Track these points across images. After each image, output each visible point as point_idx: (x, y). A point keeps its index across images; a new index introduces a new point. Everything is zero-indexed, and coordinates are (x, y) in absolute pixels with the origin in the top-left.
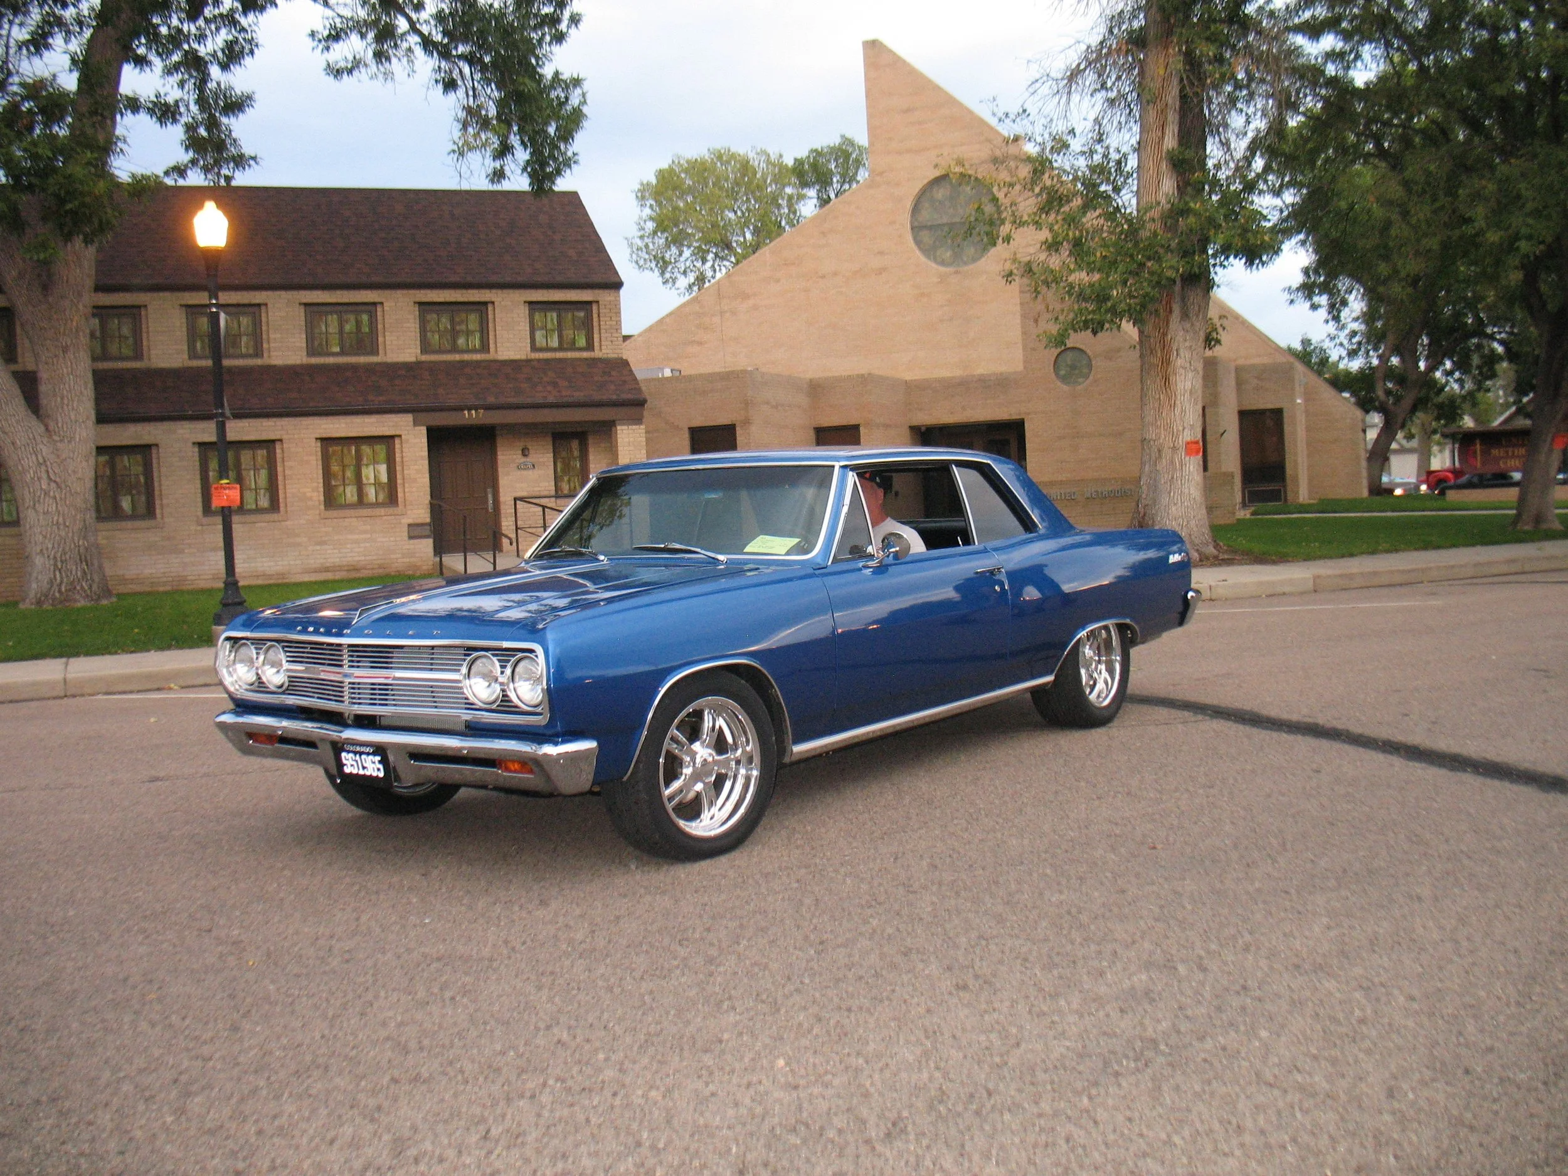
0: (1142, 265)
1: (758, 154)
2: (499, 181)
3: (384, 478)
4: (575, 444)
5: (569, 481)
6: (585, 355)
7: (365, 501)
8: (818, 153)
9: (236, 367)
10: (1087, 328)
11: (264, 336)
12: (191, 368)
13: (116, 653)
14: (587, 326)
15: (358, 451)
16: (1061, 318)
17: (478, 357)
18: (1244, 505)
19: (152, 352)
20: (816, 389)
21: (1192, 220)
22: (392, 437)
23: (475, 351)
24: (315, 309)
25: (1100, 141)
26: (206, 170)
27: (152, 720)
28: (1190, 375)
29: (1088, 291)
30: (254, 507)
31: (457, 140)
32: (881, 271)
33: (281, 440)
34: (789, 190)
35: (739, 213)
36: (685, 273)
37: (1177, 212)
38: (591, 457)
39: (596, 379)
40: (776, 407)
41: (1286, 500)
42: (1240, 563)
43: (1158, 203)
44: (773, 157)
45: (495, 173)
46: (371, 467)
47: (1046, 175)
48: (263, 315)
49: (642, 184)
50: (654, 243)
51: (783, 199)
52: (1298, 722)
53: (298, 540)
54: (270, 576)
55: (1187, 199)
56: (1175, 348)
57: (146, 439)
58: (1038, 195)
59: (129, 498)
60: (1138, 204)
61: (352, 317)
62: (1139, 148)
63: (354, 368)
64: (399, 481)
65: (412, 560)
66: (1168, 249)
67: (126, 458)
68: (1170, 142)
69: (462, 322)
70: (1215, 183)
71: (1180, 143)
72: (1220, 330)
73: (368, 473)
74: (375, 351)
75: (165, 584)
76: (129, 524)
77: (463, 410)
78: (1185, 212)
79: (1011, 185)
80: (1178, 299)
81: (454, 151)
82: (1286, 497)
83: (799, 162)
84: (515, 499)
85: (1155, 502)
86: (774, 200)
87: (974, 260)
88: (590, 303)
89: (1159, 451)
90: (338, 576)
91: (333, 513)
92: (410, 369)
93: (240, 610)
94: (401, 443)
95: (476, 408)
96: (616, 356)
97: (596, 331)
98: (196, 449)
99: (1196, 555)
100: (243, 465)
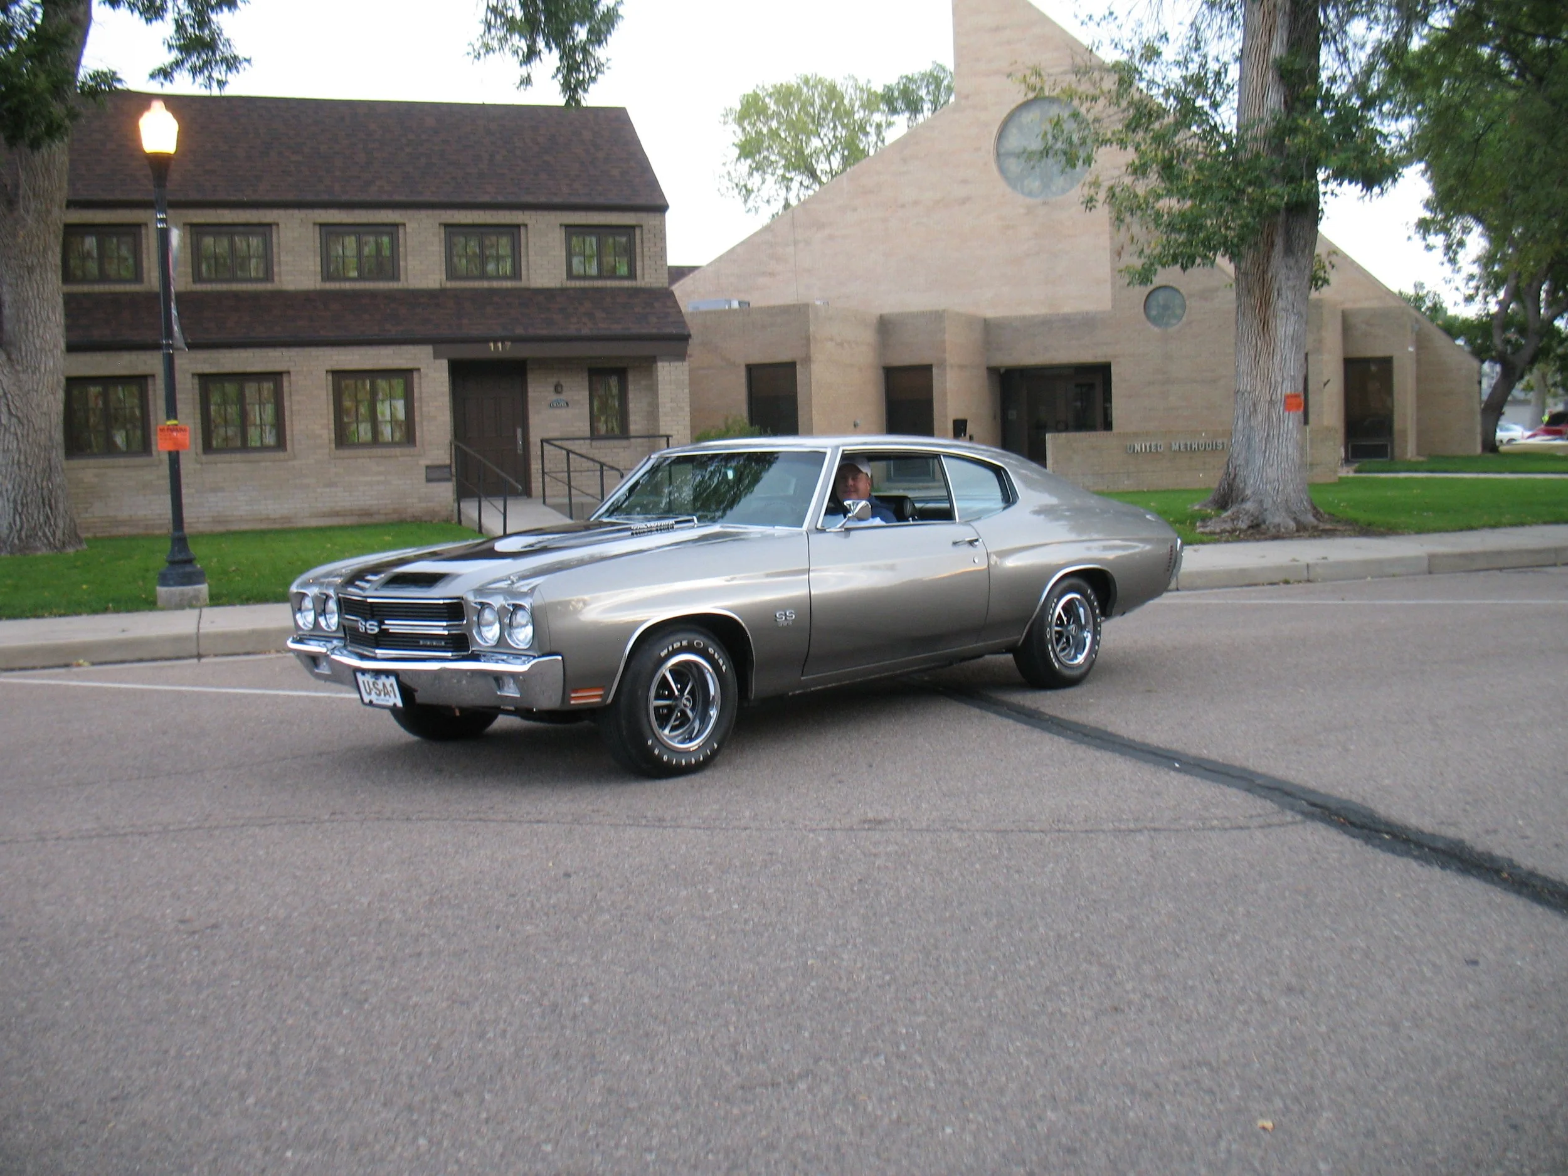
0: (1241, 192)
1: (845, 79)
3: (401, 415)
4: (613, 382)
5: (606, 422)
6: (626, 284)
7: (380, 439)
8: (908, 80)
9: (243, 292)
10: (1177, 262)
11: (275, 260)
12: (196, 293)
13: (41, 616)
14: (629, 252)
15: (373, 385)
16: (1147, 251)
17: (508, 284)
18: (1347, 460)
19: (152, 274)
20: (885, 327)
21: (1299, 139)
22: (410, 371)
23: (505, 277)
24: (332, 229)
25: (1197, 48)
26: (195, 72)
28: (1293, 318)
29: (1178, 220)
30: (258, 444)
31: (475, 42)
32: (964, 201)
33: (289, 372)
34: (877, 117)
37: (1282, 132)
38: (631, 396)
39: (636, 310)
40: (840, 345)
41: (1392, 458)
42: (1343, 535)
43: (1262, 120)
44: (861, 83)
45: (522, 82)
46: (387, 404)
47: (1134, 88)
48: (274, 235)
50: (736, 170)
51: (871, 126)
53: (306, 481)
54: (274, 520)
55: (1296, 115)
56: (1276, 286)
57: (141, 369)
58: (1124, 111)
59: (124, 434)
60: (1238, 121)
61: (371, 240)
62: (1242, 57)
63: (373, 295)
64: (417, 419)
65: (430, 504)
66: (1272, 173)
67: (120, 388)
68: (1277, 50)
69: (492, 246)
70: (1329, 98)
71: (1289, 51)
72: (1328, 268)
73: (384, 410)
74: (395, 277)
76: (122, 461)
77: (486, 341)
78: (1294, 130)
80: (1281, 231)
81: (469, 53)
82: (1393, 451)
83: (888, 89)
85: (1247, 462)
86: (862, 128)
87: (1064, 191)
88: (633, 227)
89: (1255, 405)
90: (349, 521)
91: (346, 453)
92: (433, 296)
93: (188, 569)
94: (420, 378)
95: (503, 340)
96: (660, 285)
97: (638, 258)
98: (196, 381)
99: (1292, 525)
100: (248, 400)
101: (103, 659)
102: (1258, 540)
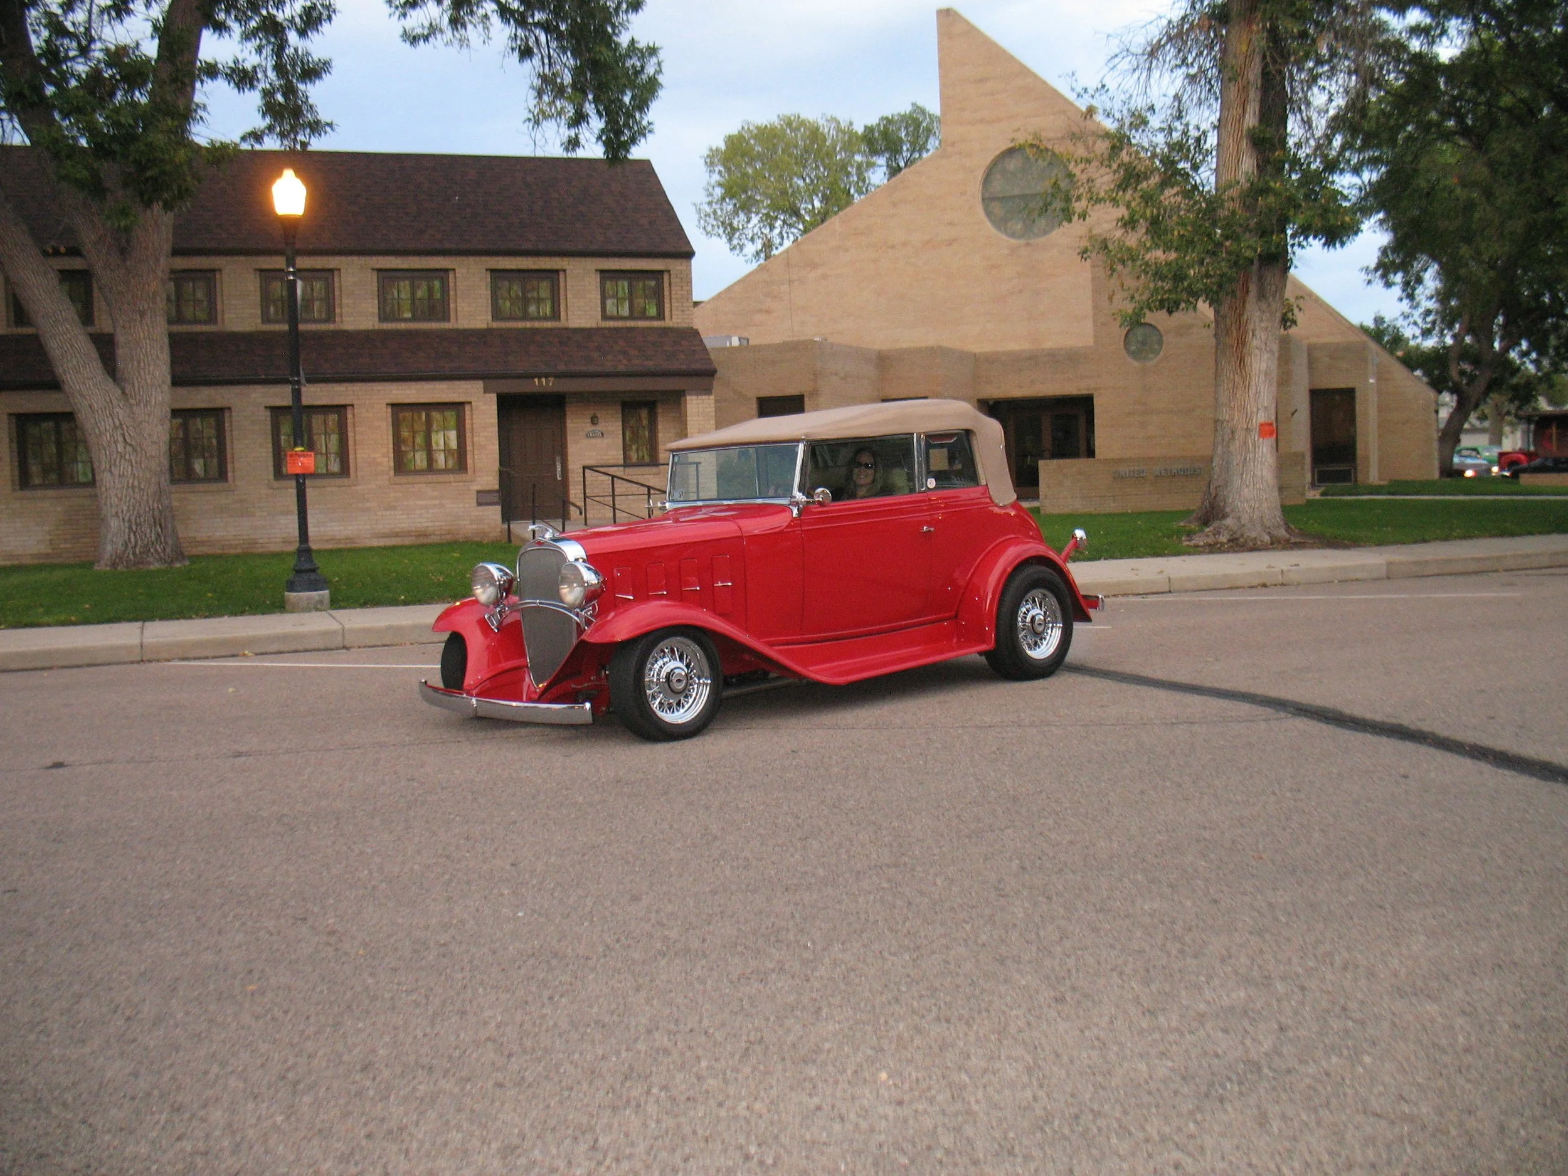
0: (1219, 245)
1: (827, 121)
2: (573, 150)
3: (454, 444)
4: (644, 413)
5: (637, 450)
6: (656, 324)
7: (435, 467)
8: (889, 121)
9: (308, 332)
10: (1163, 307)
11: (337, 302)
12: (265, 332)
13: (191, 618)
14: (658, 296)
15: (428, 416)
16: (1137, 297)
17: (549, 324)
18: (1313, 485)
19: (227, 316)
20: (884, 361)
21: (1271, 199)
22: (462, 404)
23: (545, 318)
24: (386, 274)
25: (1179, 117)
26: (283, 135)
27: (231, 690)
28: (1266, 356)
29: (1165, 270)
30: (324, 471)
31: (532, 108)
32: (951, 242)
33: (352, 405)
34: (858, 158)
35: (808, 180)
36: (752, 240)
37: (1257, 191)
38: (660, 427)
39: (666, 348)
40: (844, 379)
41: (1356, 481)
42: (1312, 547)
43: (1238, 182)
44: (843, 125)
45: (569, 141)
46: (441, 435)
47: (1124, 152)
48: (336, 280)
49: (711, 150)
50: (722, 210)
51: (852, 166)
52: (1384, 723)
53: (368, 505)
54: (340, 541)
55: (1267, 178)
56: (1251, 327)
57: (219, 403)
58: (1115, 172)
59: (201, 461)
60: (1217, 182)
61: (424, 285)
62: (1219, 127)
63: (426, 334)
64: (469, 448)
65: (480, 526)
66: (1247, 229)
67: (199, 420)
68: (1251, 120)
69: (533, 289)
70: (1295, 162)
71: (1261, 121)
72: (1296, 311)
73: (438, 439)
74: (446, 317)
75: (236, 547)
76: (201, 487)
77: (533, 377)
78: (1265, 191)
79: (1088, 161)
80: (1255, 278)
81: (529, 120)
82: (1356, 477)
83: (869, 130)
84: (584, 468)
85: (1226, 485)
86: (843, 167)
87: (1045, 233)
88: (661, 272)
89: (1233, 432)
90: (407, 541)
91: (402, 479)
92: (481, 336)
93: (313, 576)
94: (472, 410)
95: (547, 376)
96: (685, 325)
97: (667, 301)
98: (268, 413)
99: (1267, 538)
100: (315, 431)
101: (263, 650)
102: (1237, 552)
